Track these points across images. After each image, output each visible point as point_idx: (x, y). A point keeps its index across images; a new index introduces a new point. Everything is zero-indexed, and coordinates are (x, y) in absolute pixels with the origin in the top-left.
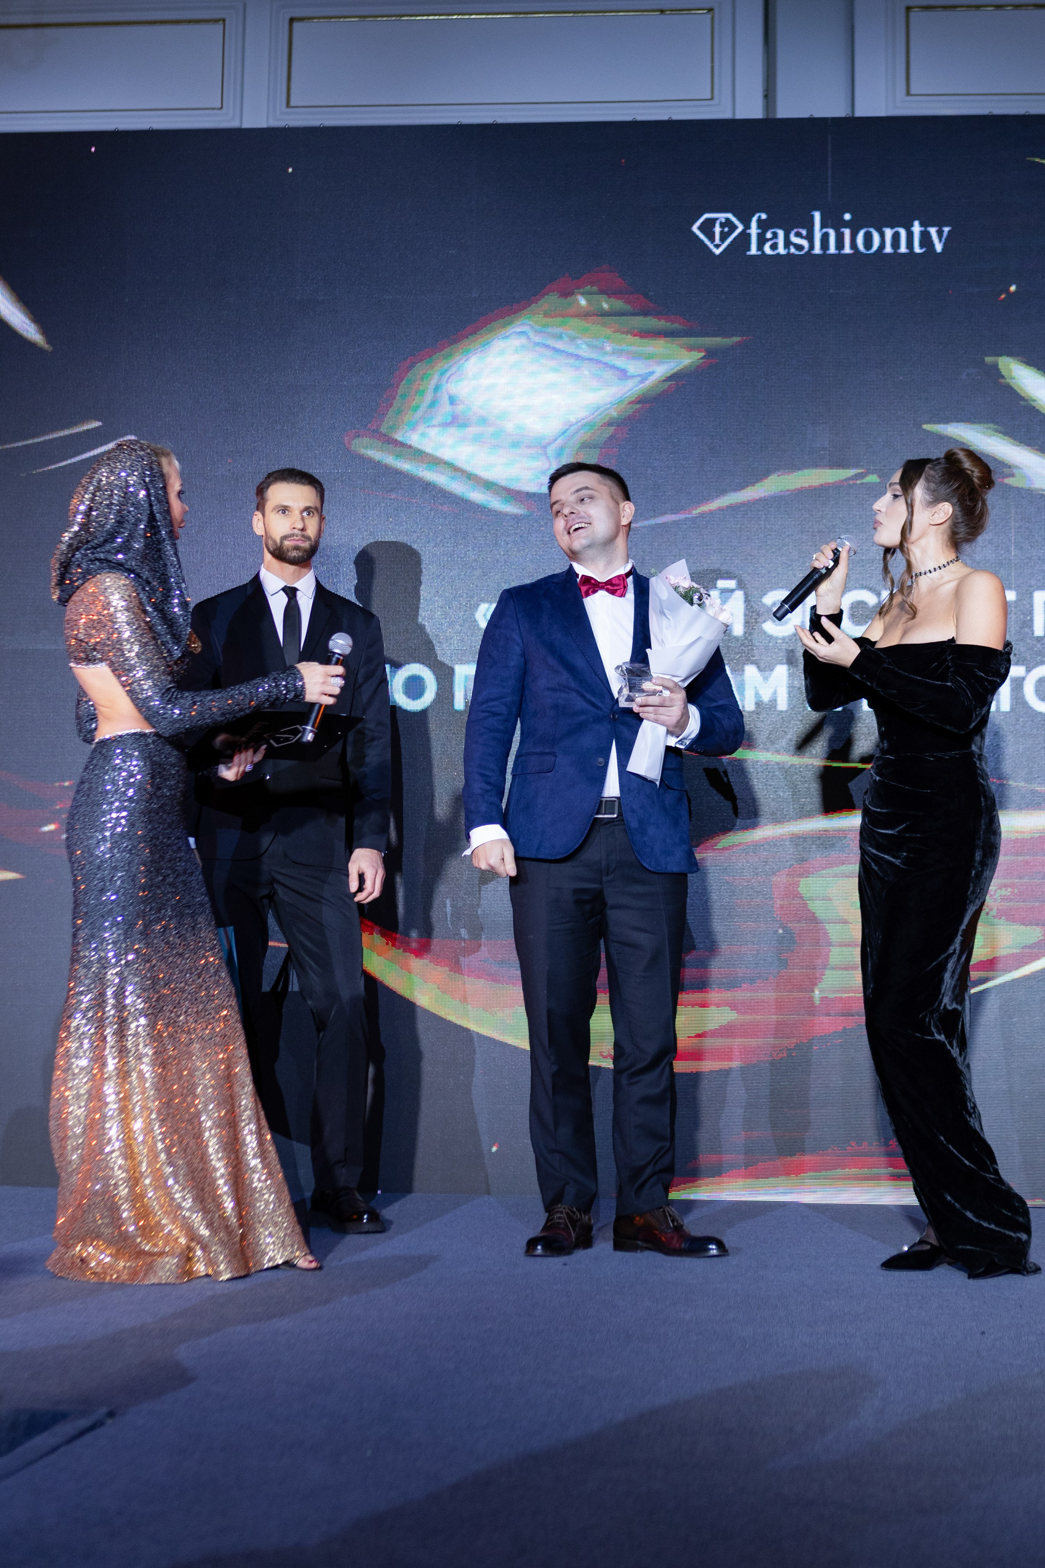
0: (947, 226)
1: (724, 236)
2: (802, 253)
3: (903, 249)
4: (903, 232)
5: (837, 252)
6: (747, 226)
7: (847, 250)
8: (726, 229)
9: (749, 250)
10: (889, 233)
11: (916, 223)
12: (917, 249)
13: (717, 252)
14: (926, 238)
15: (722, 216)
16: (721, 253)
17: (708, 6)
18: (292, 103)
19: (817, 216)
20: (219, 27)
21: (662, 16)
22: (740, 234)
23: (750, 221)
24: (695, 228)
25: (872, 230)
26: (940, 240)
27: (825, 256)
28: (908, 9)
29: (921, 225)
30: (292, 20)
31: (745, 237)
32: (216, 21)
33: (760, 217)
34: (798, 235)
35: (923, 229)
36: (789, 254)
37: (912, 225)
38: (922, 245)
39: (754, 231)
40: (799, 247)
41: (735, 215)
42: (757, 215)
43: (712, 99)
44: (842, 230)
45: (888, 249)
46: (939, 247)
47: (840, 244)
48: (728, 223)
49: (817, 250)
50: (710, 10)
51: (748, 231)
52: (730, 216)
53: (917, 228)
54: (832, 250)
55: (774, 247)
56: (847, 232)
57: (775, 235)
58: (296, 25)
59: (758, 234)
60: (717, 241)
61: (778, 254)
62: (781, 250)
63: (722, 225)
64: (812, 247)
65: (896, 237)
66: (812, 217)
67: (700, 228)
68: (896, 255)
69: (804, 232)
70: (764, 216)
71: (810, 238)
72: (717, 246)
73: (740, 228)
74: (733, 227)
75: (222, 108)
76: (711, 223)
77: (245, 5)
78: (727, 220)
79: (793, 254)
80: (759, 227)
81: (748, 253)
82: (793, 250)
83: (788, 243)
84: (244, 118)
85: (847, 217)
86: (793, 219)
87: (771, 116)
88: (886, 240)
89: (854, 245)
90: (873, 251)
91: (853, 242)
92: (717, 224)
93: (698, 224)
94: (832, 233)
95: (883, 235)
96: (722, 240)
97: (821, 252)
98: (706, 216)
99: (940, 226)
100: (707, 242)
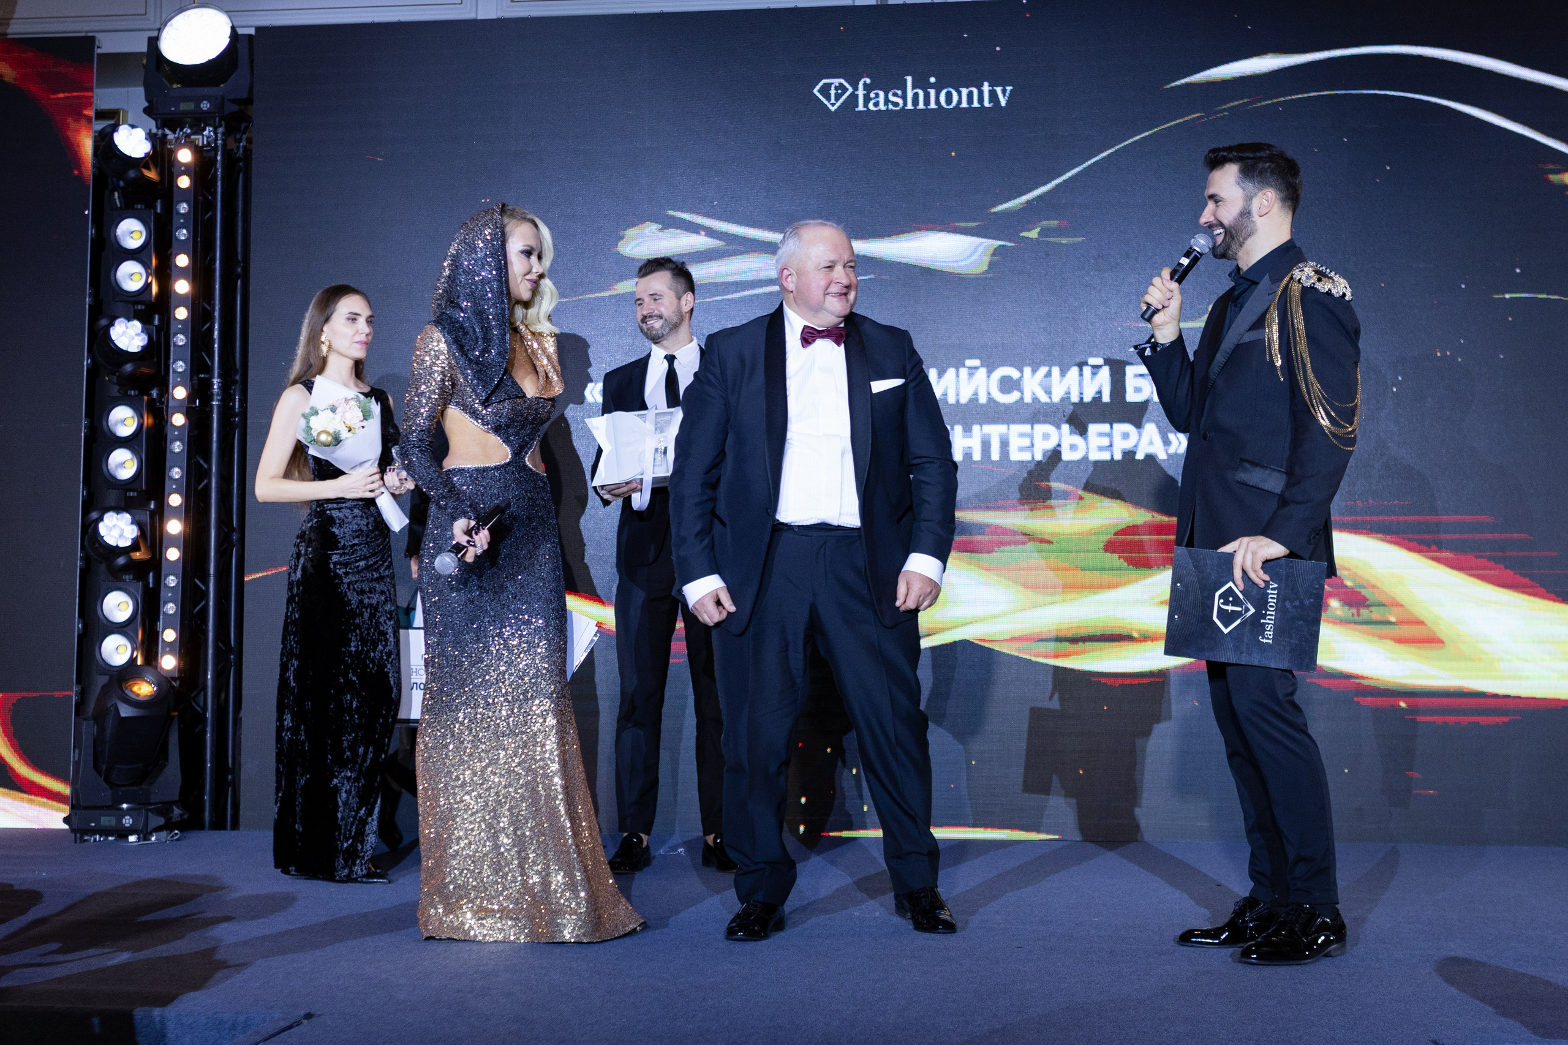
0: (1008, 85)
1: (838, 97)
2: (898, 109)
3: (976, 104)
4: (975, 91)
5: (924, 107)
6: (856, 88)
7: (933, 106)
8: (840, 91)
9: (857, 107)
10: (964, 92)
11: (986, 84)
12: (987, 104)
13: (833, 109)
14: (993, 95)
15: (836, 81)
16: (836, 110)
19: (909, 79)
22: (850, 95)
23: (858, 85)
24: (815, 91)
25: (951, 90)
26: (1004, 97)
27: (915, 111)
29: (990, 86)
31: (854, 97)
33: (865, 83)
34: (895, 95)
35: (991, 88)
36: (888, 111)
37: (982, 85)
38: (990, 102)
39: (861, 92)
40: (896, 104)
41: (846, 81)
42: (863, 80)
44: (929, 90)
46: (1003, 103)
47: (927, 101)
48: (842, 87)
49: (910, 106)
51: (856, 93)
52: (842, 81)
53: (986, 87)
54: (921, 106)
55: (876, 104)
56: (932, 92)
57: (877, 95)
59: (864, 95)
60: (833, 101)
61: (880, 110)
62: (882, 107)
63: (836, 88)
64: (905, 104)
65: (970, 95)
66: (905, 80)
67: (820, 91)
68: (970, 109)
70: (868, 81)
71: (904, 97)
72: (833, 105)
73: (850, 90)
74: (845, 90)
75: (461, 4)
76: (828, 86)
78: (841, 84)
79: (892, 111)
80: (864, 90)
81: (857, 110)
82: (891, 107)
83: (887, 101)
84: (479, 11)
85: (933, 80)
86: (890, 82)
87: (884, 3)
88: (962, 97)
89: (938, 102)
90: (951, 107)
91: (937, 99)
92: (833, 87)
93: (818, 87)
94: (921, 93)
95: (960, 94)
96: (837, 99)
97: (912, 108)
98: (824, 81)
99: (1004, 86)
100: (826, 102)
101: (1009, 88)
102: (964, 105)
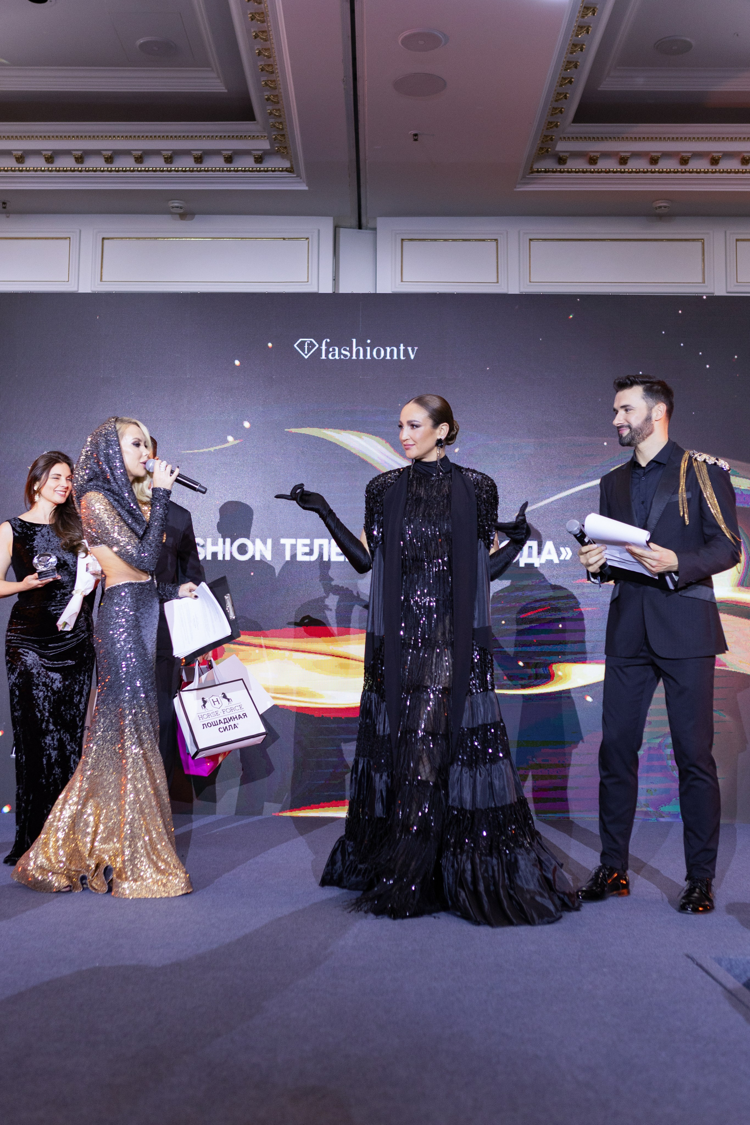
1: (309, 350)
2: (347, 358)
3: (395, 357)
4: (395, 349)
5: (363, 358)
6: (320, 345)
7: (369, 357)
8: (310, 347)
9: (321, 356)
10: (388, 349)
11: (402, 345)
12: (402, 358)
13: (306, 357)
14: (406, 352)
15: (308, 340)
16: (308, 358)
17: (306, 237)
18: (104, 279)
19: (354, 340)
20: (68, 241)
21: (284, 241)
22: (317, 349)
23: (322, 343)
24: (295, 346)
25: (380, 348)
26: (413, 354)
27: (358, 360)
28: (402, 240)
29: (404, 346)
30: (103, 239)
31: (319, 350)
32: (66, 238)
33: (326, 342)
34: (345, 350)
35: (405, 348)
36: (340, 359)
37: (400, 346)
38: (404, 356)
39: (324, 347)
40: (345, 356)
41: (315, 340)
42: (325, 340)
43: (308, 282)
44: (366, 348)
45: (388, 357)
46: (412, 357)
47: (365, 355)
48: (311, 343)
49: (354, 357)
50: (307, 239)
51: (321, 348)
53: (402, 347)
54: (361, 357)
55: (333, 355)
56: (368, 349)
57: (334, 350)
58: (105, 241)
59: (326, 349)
60: (306, 352)
61: (335, 359)
62: (337, 357)
63: (308, 344)
64: (352, 356)
65: (392, 352)
66: (352, 341)
67: (297, 346)
68: (392, 361)
69: (348, 349)
70: (328, 340)
71: (351, 351)
72: (306, 355)
73: (317, 346)
74: (314, 345)
75: (68, 282)
76: (303, 343)
77: (80, 231)
78: (311, 341)
79: (343, 359)
80: (326, 346)
81: (322, 358)
82: (342, 357)
83: (340, 354)
84: (80, 287)
85: (369, 341)
86: (343, 342)
87: (336, 292)
88: (387, 353)
89: (372, 355)
90: (381, 358)
91: (371, 353)
92: (306, 344)
93: (297, 343)
94: (361, 349)
95: (386, 351)
96: (309, 352)
97: (356, 358)
98: (301, 340)
99: (413, 347)
100: (301, 352)
101: (416, 348)
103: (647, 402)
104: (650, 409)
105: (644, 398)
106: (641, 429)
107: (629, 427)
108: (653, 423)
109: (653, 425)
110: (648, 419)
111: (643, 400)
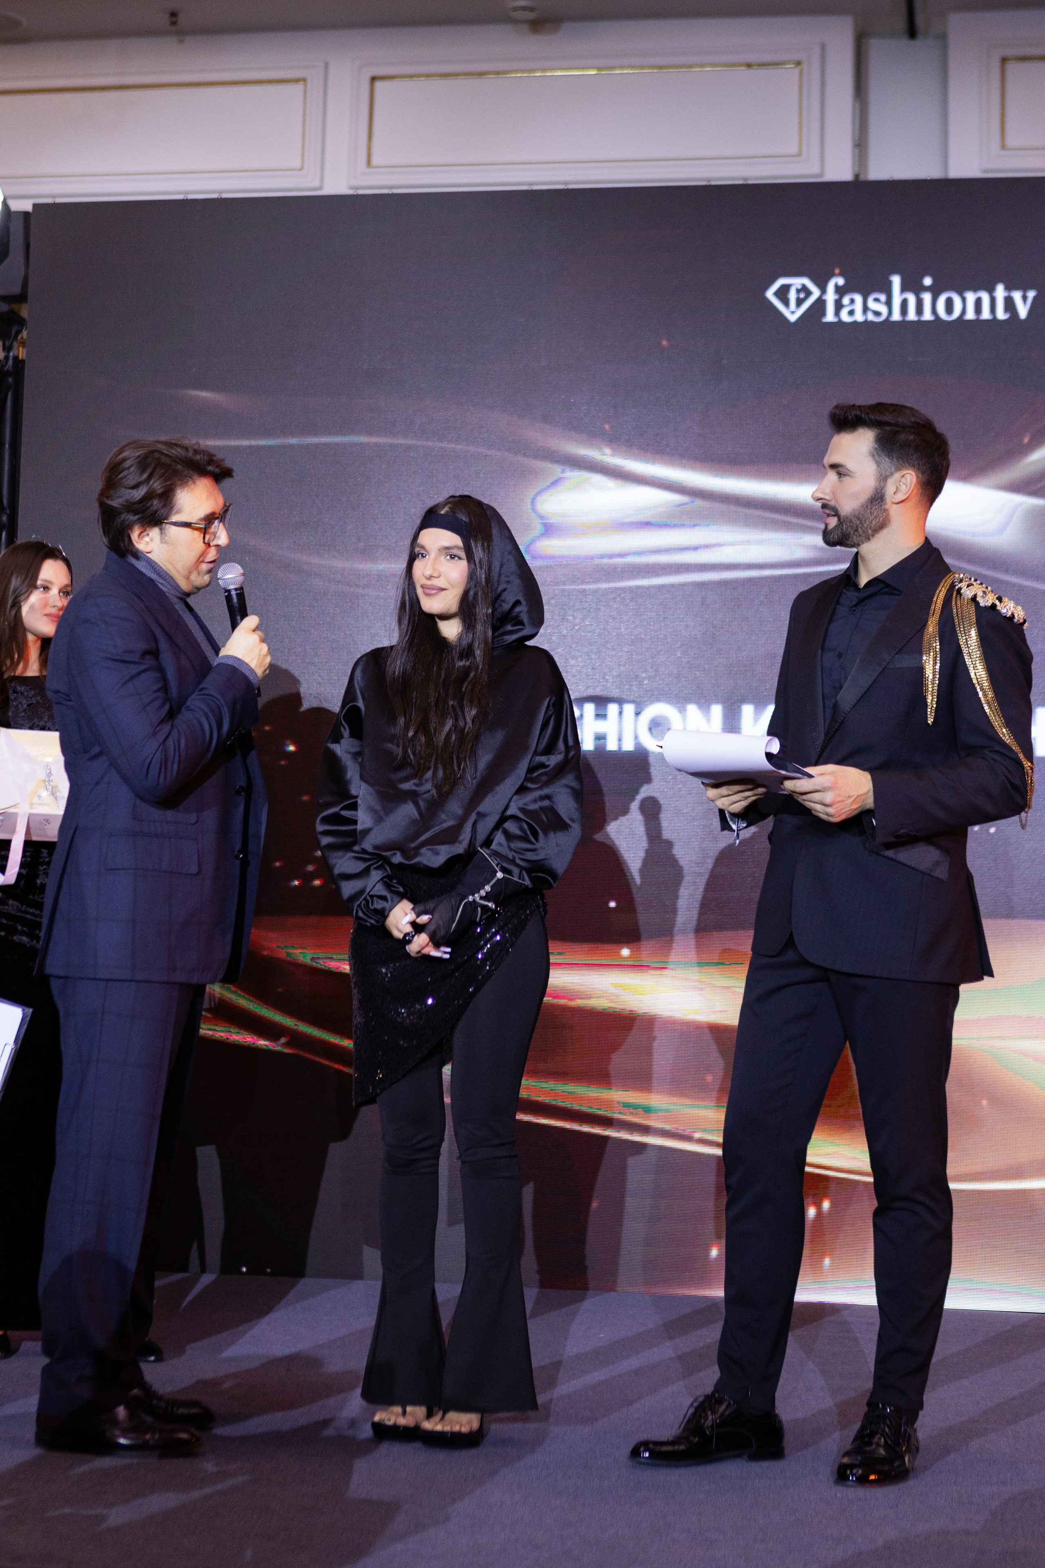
0: (1031, 288)
1: (799, 302)
2: (880, 318)
3: (986, 315)
4: (985, 297)
5: (916, 318)
6: (823, 290)
7: (927, 316)
8: (802, 296)
9: (825, 316)
10: (969, 297)
11: (999, 288)
12: (1001, 315)
13: (793, 318)
14: (1009, 304)
15: (797, 282)
16: (796, 320)
17: (797, 59)
18: (373, 161)
19: (896, 281)
20: (300, 87)
21: (750, 71)
22: (815, 300)
23: (825, 286)
24: (770, 294)
25: (952, 294)
26: (1024, 305)
27: (904, 324)
28: (1003, 59)
29: (1004, 290)
30: (374, 79)
31: (820, 304)
32: (297, 81)
34: (877, 300)
35: (1006, 293)
36: (866, 323)
37: (994, 289)
38: (1005, 312)
39: (831, 297)
40: (877, 314)
41: (810, 281)
42: (833, 281)
43: (800, 155)
44: (922, 295)
46: (1023, 311)
47: (919, 310)
48: (804, 289)
49: (896, 316)
50: (798, 63)
51: (824, 297)
52: (805, 281)
53: (1000, 292)
54: (912, 316)
55: (851, 313)
56: (927, 297)
57: (852, 301)
58: (377, 84)
59: (835, 300)
60: (792, 307)
61: (855, 323)
62: (859, 317)
63: (798, 291)
64: (890, 313)
65: (978, 303)
66: (890, 281)
67: (775, 294)
68: (977, 323)
69: (883, 298)
70: (841, 281)
71: (889, 303)
72: (793, 312)
73: (816, 293)
74: (808, 293)
75: (302, 169)
76: (786, 288)
77: (326, 65)
78: (803, 285)
79: (872, 322)
80: (835, 293)
81: (824, 320)
82: (871, 317)
83: (865, 309)
84: (324, 181)
85: (928, 281)
86: (869, 283)
87: (862, 178)
88: (966, 305)
89: (934, 311)
90: (952, 318)
91: (933, 307)
92: (792, 290)
93: (772, 289)
94: (911, 299)
95: (964, 300)
96: (798, 307)
97: (899, 319)
98: (781, 281)
99: (1025, 289)
100: (782, 309)
102: (970, 315)
103: (878, 464)
104: (883, 479)
105: (873, 456)
106: (858, 519)
107: (836, 514)
108: (886, 507)
109: (886, 510)
110: (878, 498)
111: (870, 459)
